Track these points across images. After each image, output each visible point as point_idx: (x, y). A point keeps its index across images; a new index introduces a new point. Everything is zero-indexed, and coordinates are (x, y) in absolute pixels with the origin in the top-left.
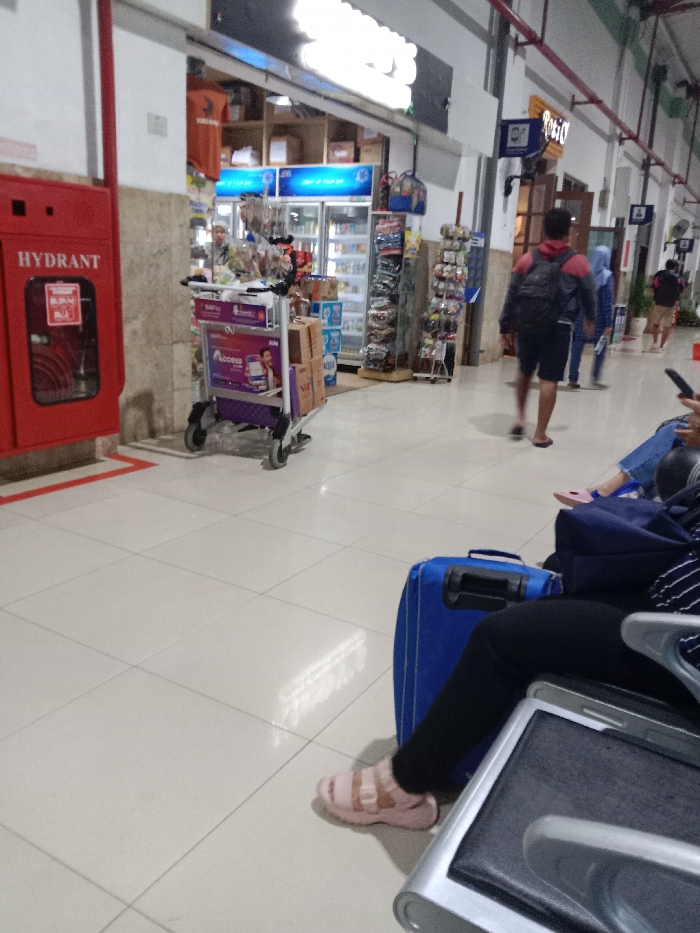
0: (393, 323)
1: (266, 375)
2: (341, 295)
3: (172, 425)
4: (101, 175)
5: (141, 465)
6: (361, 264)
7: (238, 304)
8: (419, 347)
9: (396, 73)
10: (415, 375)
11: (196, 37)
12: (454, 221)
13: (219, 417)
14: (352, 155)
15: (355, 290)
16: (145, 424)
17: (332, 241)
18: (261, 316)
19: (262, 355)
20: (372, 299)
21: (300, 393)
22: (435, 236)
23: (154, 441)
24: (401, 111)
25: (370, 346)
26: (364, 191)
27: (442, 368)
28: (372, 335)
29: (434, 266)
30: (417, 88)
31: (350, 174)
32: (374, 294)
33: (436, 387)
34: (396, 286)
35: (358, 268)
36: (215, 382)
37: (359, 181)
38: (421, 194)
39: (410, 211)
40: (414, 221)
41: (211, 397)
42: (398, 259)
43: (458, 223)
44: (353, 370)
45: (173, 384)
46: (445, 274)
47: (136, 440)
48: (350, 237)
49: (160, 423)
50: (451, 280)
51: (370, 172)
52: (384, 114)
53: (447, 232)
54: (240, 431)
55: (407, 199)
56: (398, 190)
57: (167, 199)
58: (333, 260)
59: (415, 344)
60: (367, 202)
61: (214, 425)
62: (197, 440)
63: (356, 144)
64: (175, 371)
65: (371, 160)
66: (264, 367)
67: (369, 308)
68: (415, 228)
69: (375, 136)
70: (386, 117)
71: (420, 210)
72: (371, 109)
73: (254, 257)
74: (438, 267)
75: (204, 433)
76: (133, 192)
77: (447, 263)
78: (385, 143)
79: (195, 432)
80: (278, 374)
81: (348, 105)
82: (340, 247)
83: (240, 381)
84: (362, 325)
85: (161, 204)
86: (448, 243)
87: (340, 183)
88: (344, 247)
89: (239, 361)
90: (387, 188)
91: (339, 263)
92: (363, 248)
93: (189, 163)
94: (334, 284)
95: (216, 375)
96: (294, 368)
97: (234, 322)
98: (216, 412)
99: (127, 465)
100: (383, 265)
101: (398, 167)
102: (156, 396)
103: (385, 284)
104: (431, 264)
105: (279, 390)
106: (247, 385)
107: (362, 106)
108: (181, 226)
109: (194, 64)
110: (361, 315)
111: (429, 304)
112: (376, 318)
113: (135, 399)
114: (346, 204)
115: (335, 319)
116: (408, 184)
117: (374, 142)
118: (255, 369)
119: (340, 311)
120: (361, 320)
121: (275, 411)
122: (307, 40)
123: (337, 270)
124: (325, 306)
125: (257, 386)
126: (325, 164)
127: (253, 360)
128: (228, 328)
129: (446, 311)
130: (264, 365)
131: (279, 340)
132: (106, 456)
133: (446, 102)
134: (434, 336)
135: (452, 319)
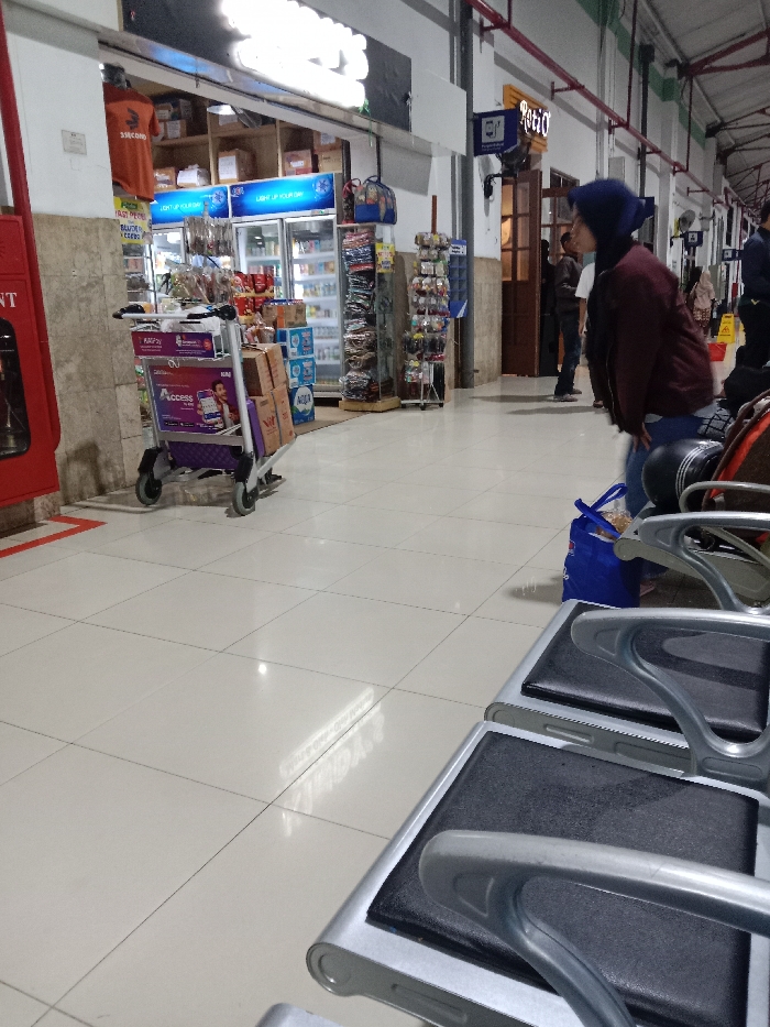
0: (372, 347)
1: (222, 411)
2: (310, 320)
3: (124, 478)
4: (11, 203)
5: (87, 525)
6: (332, 284)
7: (181, 334)
8: (404, 369)
9: (346, 68)
10: (403, 402)
11: (111, 41)
12: (429, 229)
13: (174, 465)
14: (310, 166)
15: (328, 313)
16: (91, 480)
17: (298, 261)
18: (207, 344)
19: (214, 390)
20: (346, 322)
21: (264, 429)
22: (411, 247)
23: (103, 498)
24: (356, 110)
25: (349, 374)
26: (327, 203)
27: (432, 392)
28: (350, 361)
29: (411, 280)
30: (370, 84)
31: (308, 186)
32: (348, 315)
33: (427, 413)
34: (372, 304)
35: (328, 289)
36: (165, 424)
37: (319, 192)
38: (389, 200)
39: (378, 221)
40: (384, 231)
41: (162, 442)
42: (370, 275)
43: (434, 231)
44: (333, 402)
45: (120, 432)
46: (424, 288)
47: (82, 499)
48: (316, 255)
49: (108, 477)
50: (431, 293)
51: (331, 181)
52: (340, 116)
53: (422, 241)
54: (200, 477)
55: (374, 208)
56: (362, 198)
57: (92, 225)
58: (299, 283)
59: (400, 368)
60: (331, 215)
61: (169, 473)
62: (151, 492)
63: (313, 151)
64: (121, 417)
65: (331, 167)
66: (219, 403)
67: (345, 332)
68: (387, 240)
69: (333, 141)
70: (343, 118)
71: (391, 218)
72: (325, 111)
73: (199, 282)
74: (416, 280)
75: (159, 483)
76: (52, 219)
77: (426, 276)
78: (345, 147)
79: (148, 484)
80: (235, 409)
81: (296, 108)
82: (307, 267)
83: (193, 420)
84: (338, 352)
85: (87, 231)
86: (425, 252)
87: (299, 196)
88: (310, 267)
89: (189, 398)
90: (350, 196)
91: (306, 284)
92: (331, 266)
93: (115, 184)
94: (300, 309)
95: (167, 417)
96: (254, 401)
97: (178, 354)
98: (171, 458)
99: (72, 526)
100: (356, 283)
101: (361, 172)
102: (100, 448)
103: (359, 305)
104: (408, 277)
105: (236, 427)
106: (201, 425)
107: (315, 107)
108: (112, 253)
109: (112, 71)
110: (337, 341)
111: (411, 322)
112: (353, 342)
113: (76, 452)
114: (310, 220)
115: (306, 347)
116: (373, 191)
117: (332, 148)
118: (209, 405)
119: (311, 338)
120: (337, 347)
121: (237, 451)
122: (241, 38)
123: (305, 294)
124: (292, 333)
125: (213, 425)
126: (280, 177)
127: (205, 395)
128: (172, 361)
129: (430, 329)
130: (217, 400)
131: (230, 370)
132: (48, 519)
133: (407, 97)
134: (420, 358)
135: (437, 337)
